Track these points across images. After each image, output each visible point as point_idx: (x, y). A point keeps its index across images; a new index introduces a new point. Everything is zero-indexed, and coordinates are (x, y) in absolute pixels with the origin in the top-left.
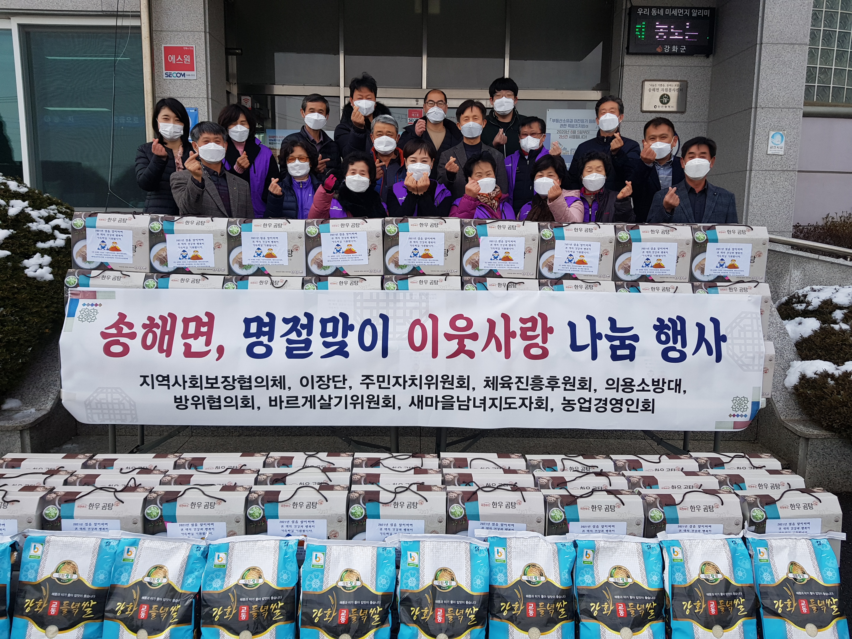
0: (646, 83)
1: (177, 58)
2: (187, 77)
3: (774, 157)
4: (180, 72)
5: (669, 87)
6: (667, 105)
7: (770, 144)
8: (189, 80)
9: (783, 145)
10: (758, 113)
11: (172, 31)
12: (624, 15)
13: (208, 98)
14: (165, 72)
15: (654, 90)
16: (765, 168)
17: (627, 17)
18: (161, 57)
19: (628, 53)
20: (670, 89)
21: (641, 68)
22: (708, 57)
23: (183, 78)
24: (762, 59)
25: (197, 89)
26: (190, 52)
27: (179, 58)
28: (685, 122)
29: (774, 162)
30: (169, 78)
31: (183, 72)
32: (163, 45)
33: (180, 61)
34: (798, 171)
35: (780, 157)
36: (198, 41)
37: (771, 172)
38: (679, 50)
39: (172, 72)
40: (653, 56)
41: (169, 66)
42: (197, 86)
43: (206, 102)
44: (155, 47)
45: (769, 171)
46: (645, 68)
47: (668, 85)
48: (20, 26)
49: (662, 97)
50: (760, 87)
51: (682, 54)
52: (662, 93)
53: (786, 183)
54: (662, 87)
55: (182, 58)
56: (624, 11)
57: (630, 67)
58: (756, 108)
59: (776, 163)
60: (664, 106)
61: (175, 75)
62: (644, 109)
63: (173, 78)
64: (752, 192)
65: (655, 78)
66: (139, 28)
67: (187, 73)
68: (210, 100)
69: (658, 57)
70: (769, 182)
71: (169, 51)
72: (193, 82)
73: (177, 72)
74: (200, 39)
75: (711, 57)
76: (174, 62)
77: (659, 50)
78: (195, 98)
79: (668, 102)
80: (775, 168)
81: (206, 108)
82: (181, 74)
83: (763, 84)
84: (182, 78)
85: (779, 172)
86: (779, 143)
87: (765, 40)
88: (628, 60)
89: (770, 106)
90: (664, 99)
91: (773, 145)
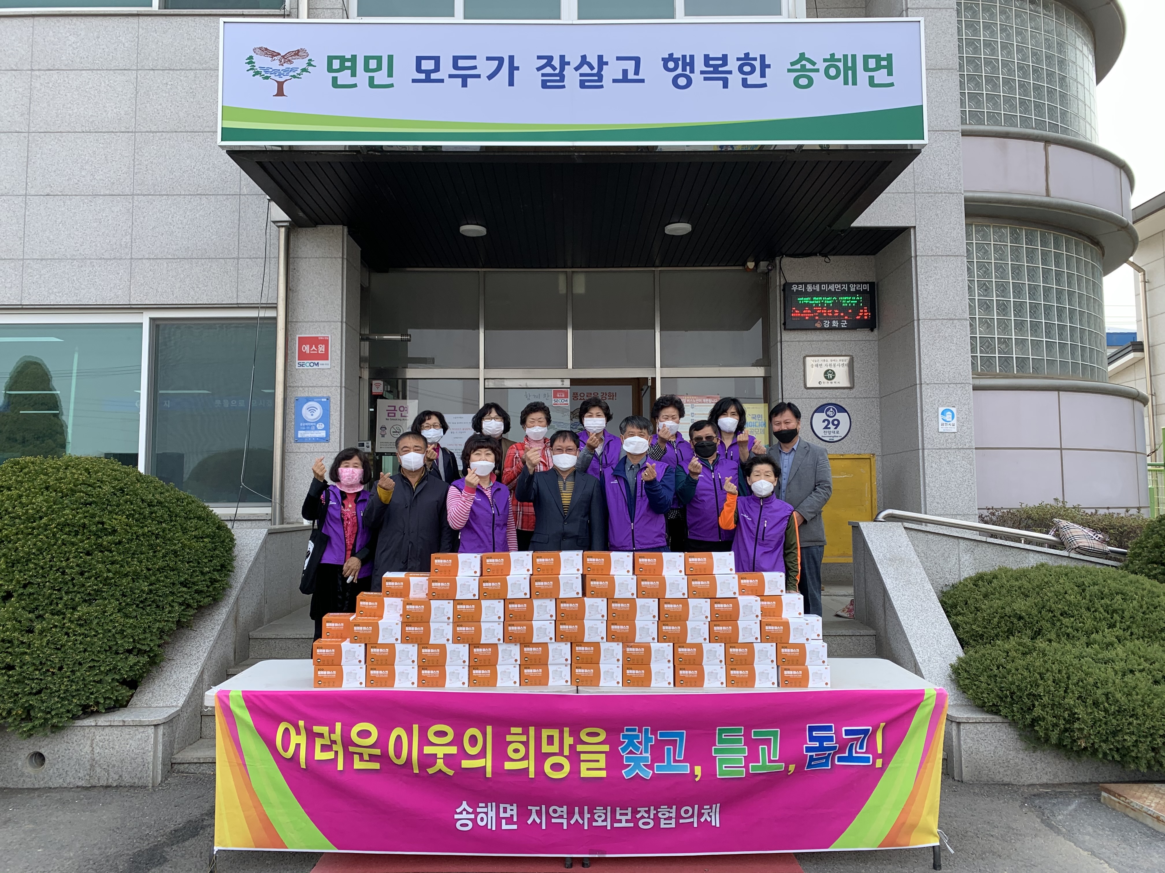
0: (808, 359)
1: (311, 348)
2: (320, 367)
3: (947, 435)
4: (313, 361)
5: (833, 362)
6: (833, 381)
7: (941, 421)
8: (323, 369)
9: (955, 421)
10: (923, 389)
11: (308, 322)
12: (778, 291)
13: (341, 387)
14: (297, 361)
15: (817, 366)
16: (939, 446)
17: (782, 293)
18: (295, 348)
19: (785, 329)
20: (834, 365)
21: (801, 344)
22: (872, 330)
23: (317, 367)
24: (921, 335)
25: (330, 378)
26: (325, 342)
27: (314, 348)
28: (855, 398)
29: (947, 440)
30: (301, 367)
31: (316, 362)
32: (298, 336)
33: (314, 350)
34: (976, 448)
35: (953, 435)
36: (334, 331)
37: (946, 451)
38: (840, 325)
39: (305, 362)
40: (812, 331)
41: (303, 356)
42: (331, 374)
43: (339, 391)
44: (290, 338)
45: (943, 449)
46: (805, 343)
47: (831, 361)
48: (151, 319)
49: (826, 373)
50: (922, 363)
51: (844, 329)
52: (826, 369)
53: (964, 462)
54: (826, 363)
55: (317, 347)
56: (778, 288)
57: (789, 343)
58: (921, 384)
59: (949, 441)
60: (830, 381)
61: (308, 364)
62: (808, 386)
63: (306, 367)
64: (927, 472)
65: (817, 353)
66: (275, 319)
67: (320, 362)
68: (343, 389)
69: (818, 332)
70: (945, 461)
71: (303, 341)
72: (327, 371)
73: (310, 361)
74: (336, 329)
75: (876, 331)
76: (308, 352)
77: (818, 325)
78: (327, 387)
79: (833, 377)
80: (949, 446)
81: (339, 396)
82: (314, 363)
83: (926, 361)
84: (315, 367)
85: (954, 451)
86: (951, 420)
87: (921, 316)
88: (787, 336)
89: (936, 382)
90: (829, 375)
91: (944, 422)
